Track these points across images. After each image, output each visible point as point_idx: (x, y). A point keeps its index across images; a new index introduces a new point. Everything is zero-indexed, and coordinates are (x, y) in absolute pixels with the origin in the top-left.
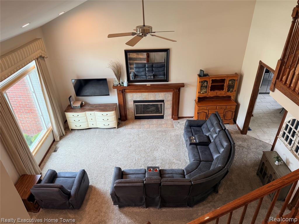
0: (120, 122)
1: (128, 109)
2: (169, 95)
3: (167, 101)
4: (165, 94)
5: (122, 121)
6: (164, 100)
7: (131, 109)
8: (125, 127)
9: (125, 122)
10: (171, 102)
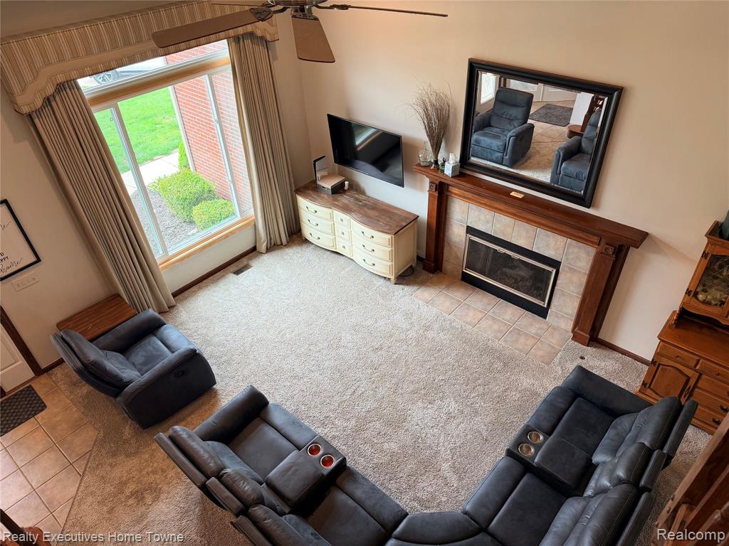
0: (420, 268)
1: (449, 244)
2: (583, 255)
3: (570, 269)
4: (570, 245)
5: (424, 268)
6: (560, 262)
7: (455, 246)
8: (415, 288)
9: (431, 275)
10: (584, 280)
